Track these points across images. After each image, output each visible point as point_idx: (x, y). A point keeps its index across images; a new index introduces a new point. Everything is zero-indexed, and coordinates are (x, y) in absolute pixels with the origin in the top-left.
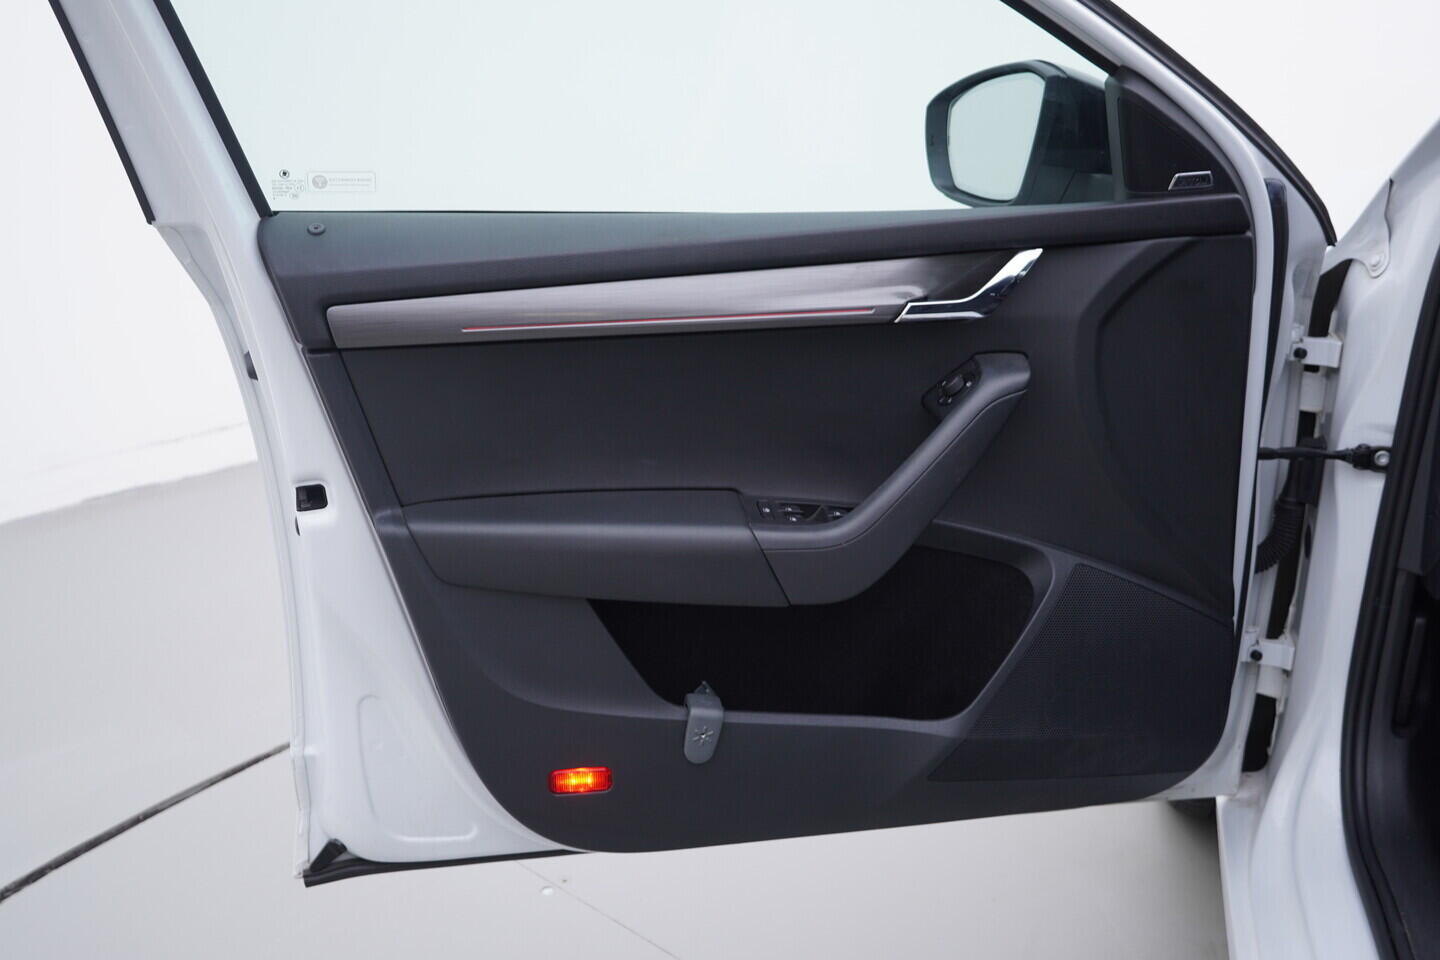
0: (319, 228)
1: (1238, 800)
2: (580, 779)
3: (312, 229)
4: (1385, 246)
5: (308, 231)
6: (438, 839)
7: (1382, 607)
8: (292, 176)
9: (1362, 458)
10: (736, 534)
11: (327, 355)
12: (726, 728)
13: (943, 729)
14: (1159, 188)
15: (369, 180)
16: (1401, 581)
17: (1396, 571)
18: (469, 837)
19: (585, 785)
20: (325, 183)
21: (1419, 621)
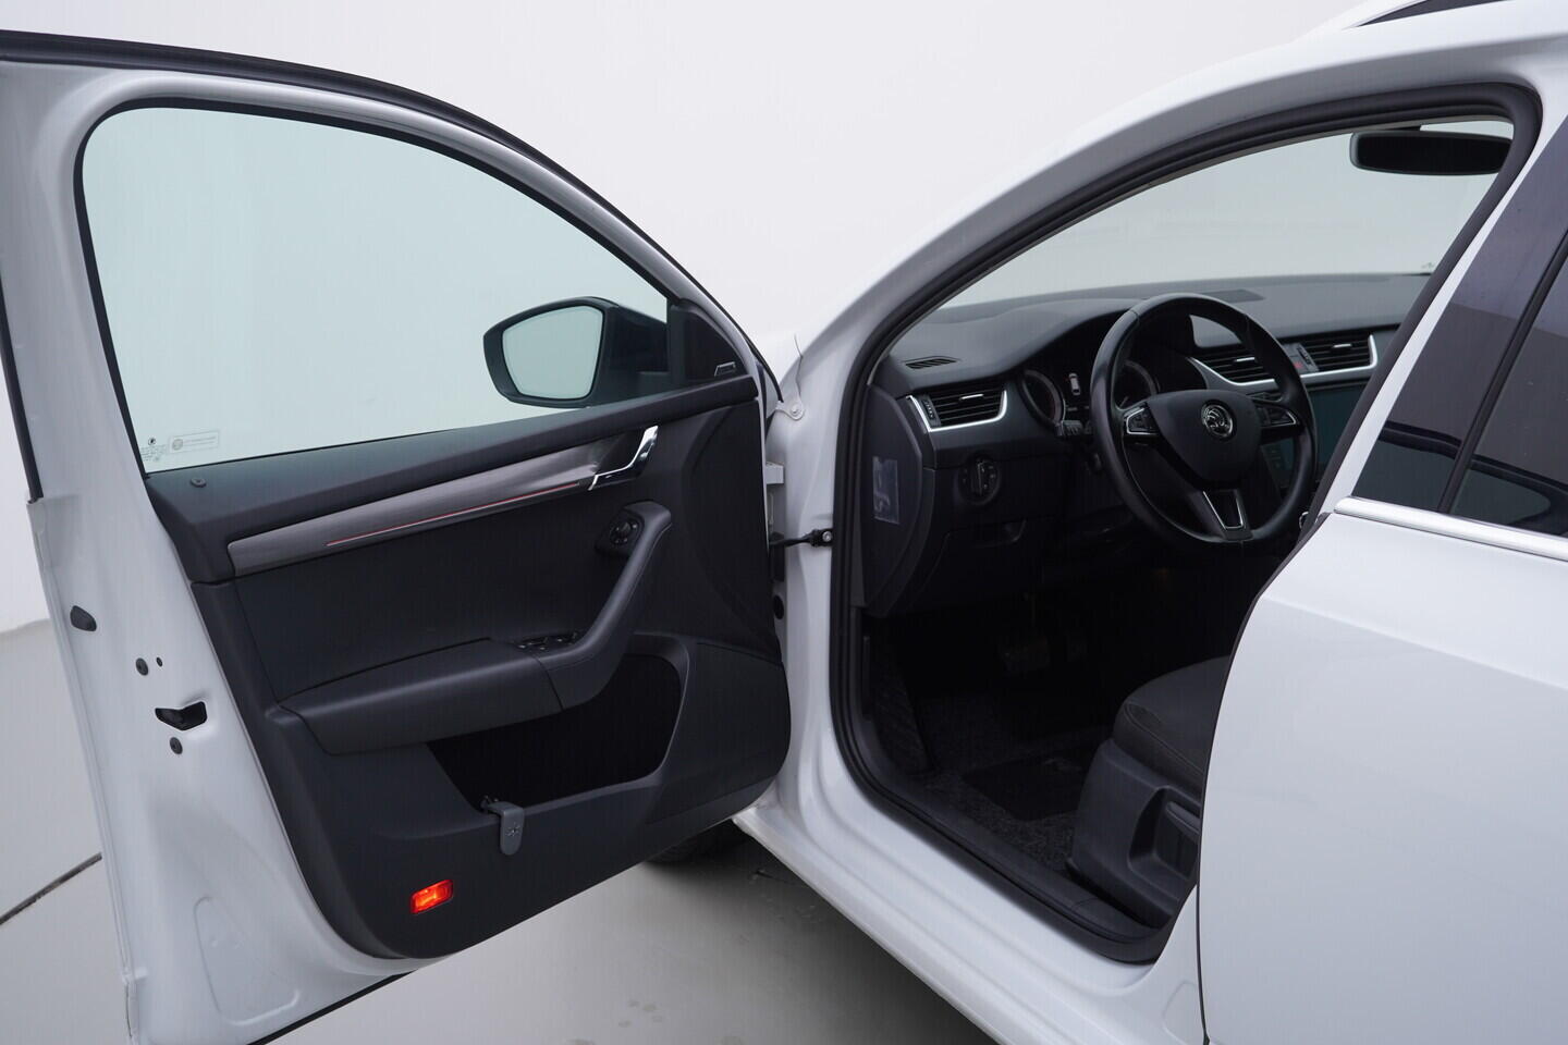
0: (199, 480)
1: (764, 807)
2: (428, 898)
3: (195, 482)
4: (799, 400)
5: (192, 484)
6: (269, 1014)
7: (845, 634)
8: (156, 444)
9: (816, 539)
10: (527, 662)
11: (227, 584)
12: (527, 820)
13: (651, 780)
14: (708, 376)
15: (214, 438)
16: (853, 615)
17: (849, 606)
18: (294, 1003)
19: (433, 900)
20: (181, 445)
21: (866, 639)
